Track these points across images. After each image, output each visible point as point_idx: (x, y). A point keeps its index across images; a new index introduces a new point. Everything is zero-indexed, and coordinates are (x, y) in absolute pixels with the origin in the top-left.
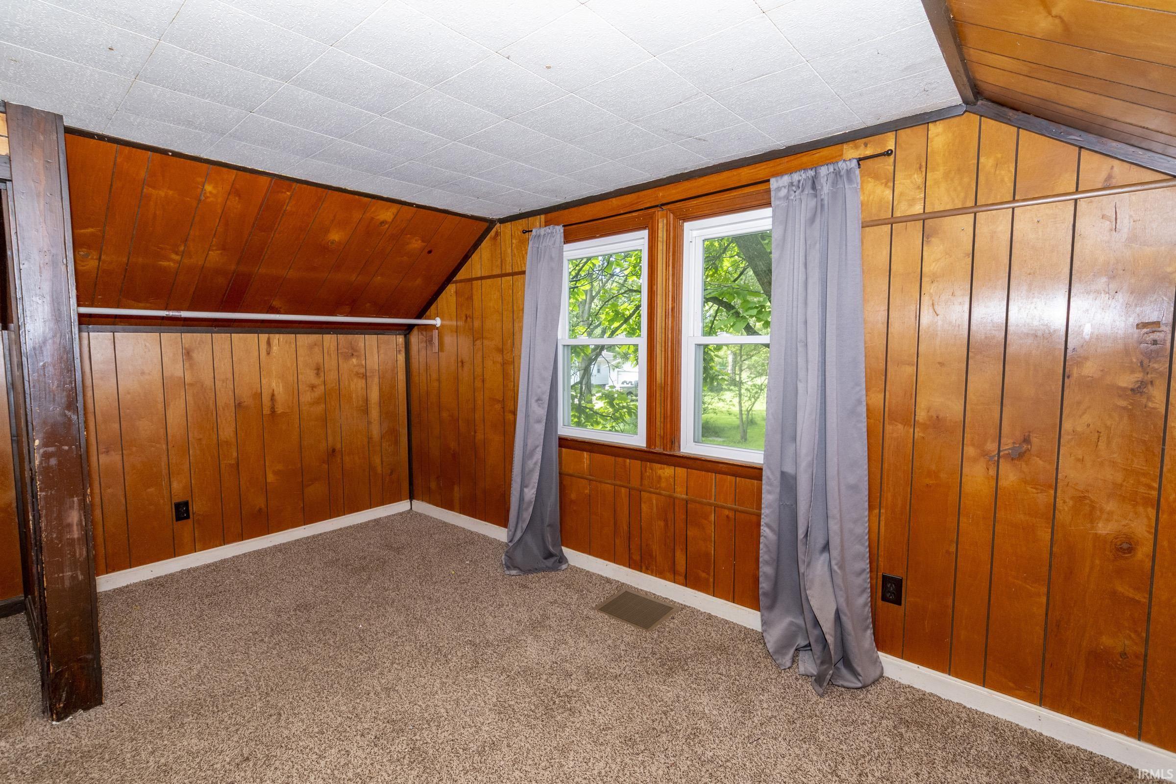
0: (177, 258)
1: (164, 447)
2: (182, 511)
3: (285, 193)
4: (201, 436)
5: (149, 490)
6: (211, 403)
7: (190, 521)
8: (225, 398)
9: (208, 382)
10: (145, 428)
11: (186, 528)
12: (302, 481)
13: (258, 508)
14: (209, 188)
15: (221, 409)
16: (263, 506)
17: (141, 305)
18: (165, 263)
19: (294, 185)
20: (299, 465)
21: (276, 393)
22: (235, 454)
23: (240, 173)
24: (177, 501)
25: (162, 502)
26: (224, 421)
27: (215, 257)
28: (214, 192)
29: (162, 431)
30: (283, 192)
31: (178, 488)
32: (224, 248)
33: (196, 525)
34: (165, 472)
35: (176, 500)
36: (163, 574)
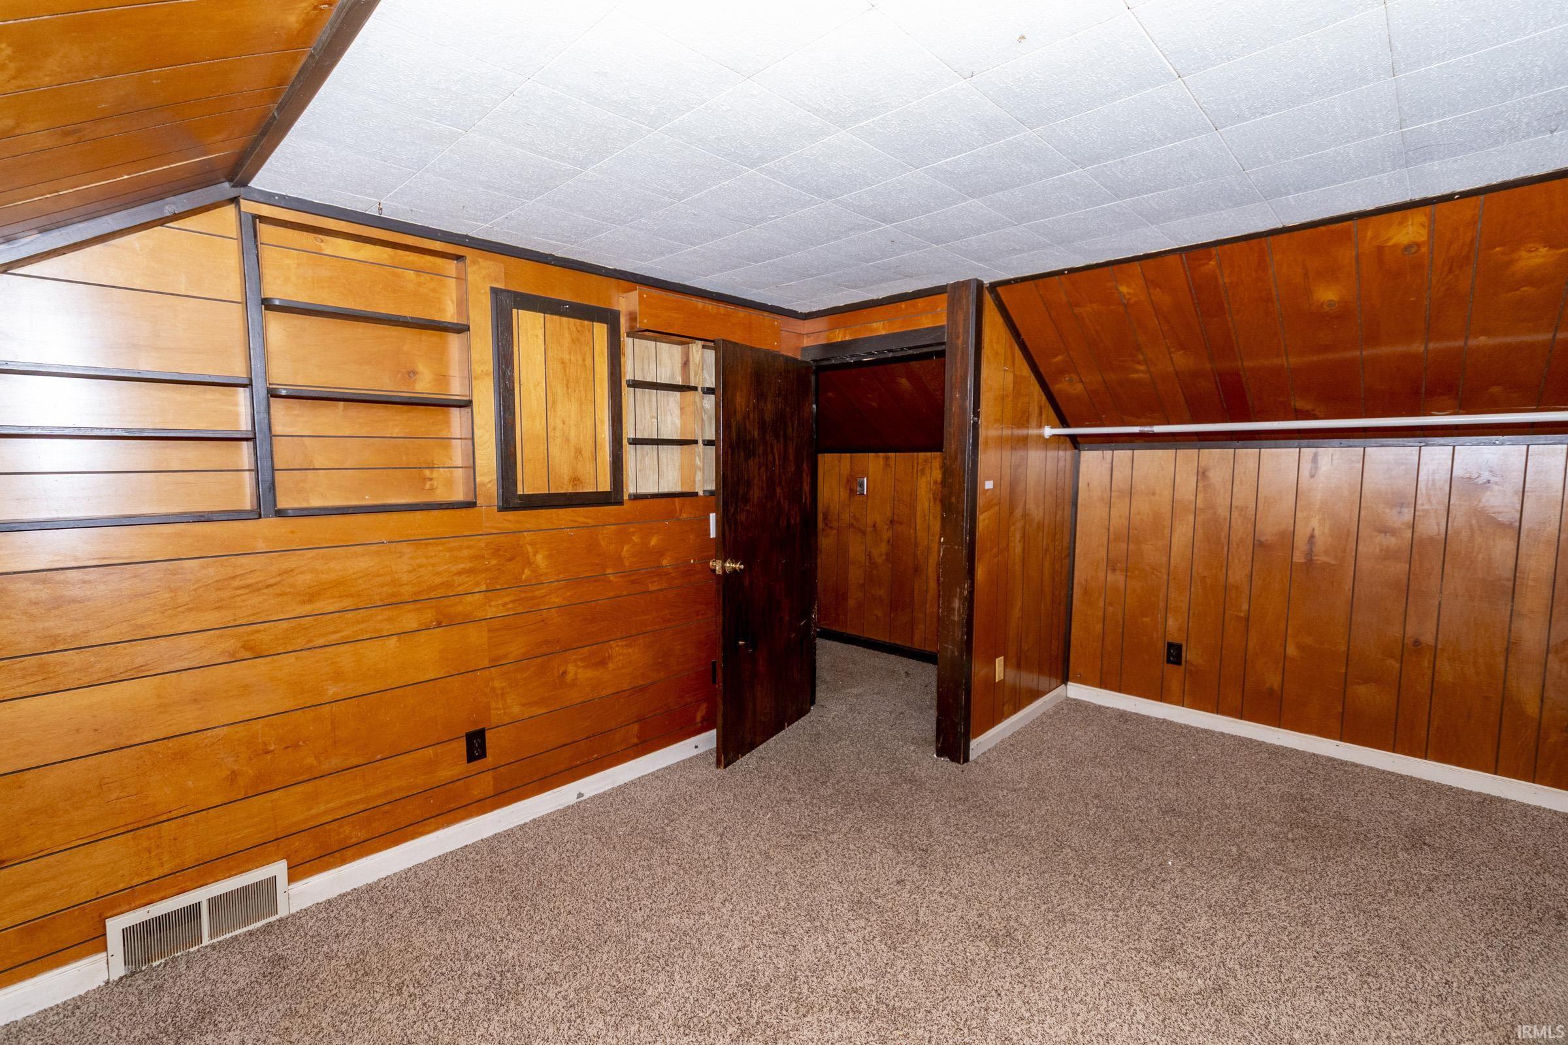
0: (1143, 368)
1: (1165, 577)
2: (1174, 653)
3: (1207, 264)
4: (1206, 574)
5: (1145, 619)
6: (1223, 535)
7: (1182, 668)
8: (1240, 529)
9: (1223, 512)
10: (1151, 553)
11: (1175, 675)
12: (1346, 674)
13: (1268, 685)
14: (1124, 289)
15: (1235, 546)
16: (1276, 687)
17: (1143, 420)
18: (1135, 376)
19: (1214, 250)
20: (1343, 648)
21: (1317, 533)
22: (1245, 607)
23: (1143, 262)
24: (1170, 641)
25: (1155, 635)
26: (1236, 561)
27: (1182, 361)
28: (1131, 291)
29: (1165, 559)
30: (1204, 264)
31: (1174, 627)
32: (1182, 346)
33: (1187, 676)
34: (1162, 604)
35: (1170, 639)
36: (1143, 713)
